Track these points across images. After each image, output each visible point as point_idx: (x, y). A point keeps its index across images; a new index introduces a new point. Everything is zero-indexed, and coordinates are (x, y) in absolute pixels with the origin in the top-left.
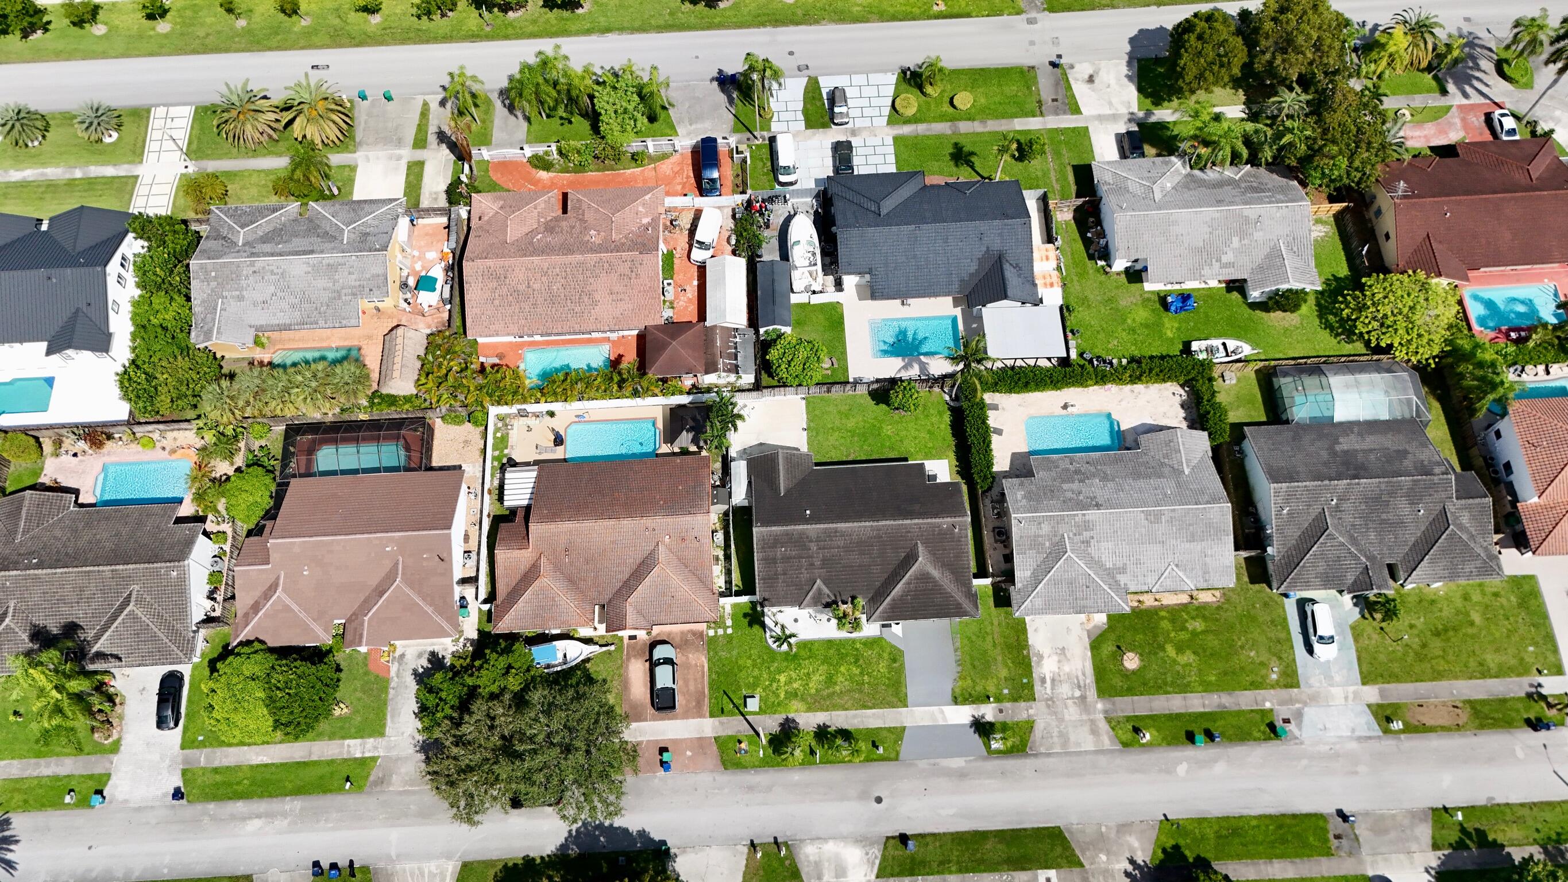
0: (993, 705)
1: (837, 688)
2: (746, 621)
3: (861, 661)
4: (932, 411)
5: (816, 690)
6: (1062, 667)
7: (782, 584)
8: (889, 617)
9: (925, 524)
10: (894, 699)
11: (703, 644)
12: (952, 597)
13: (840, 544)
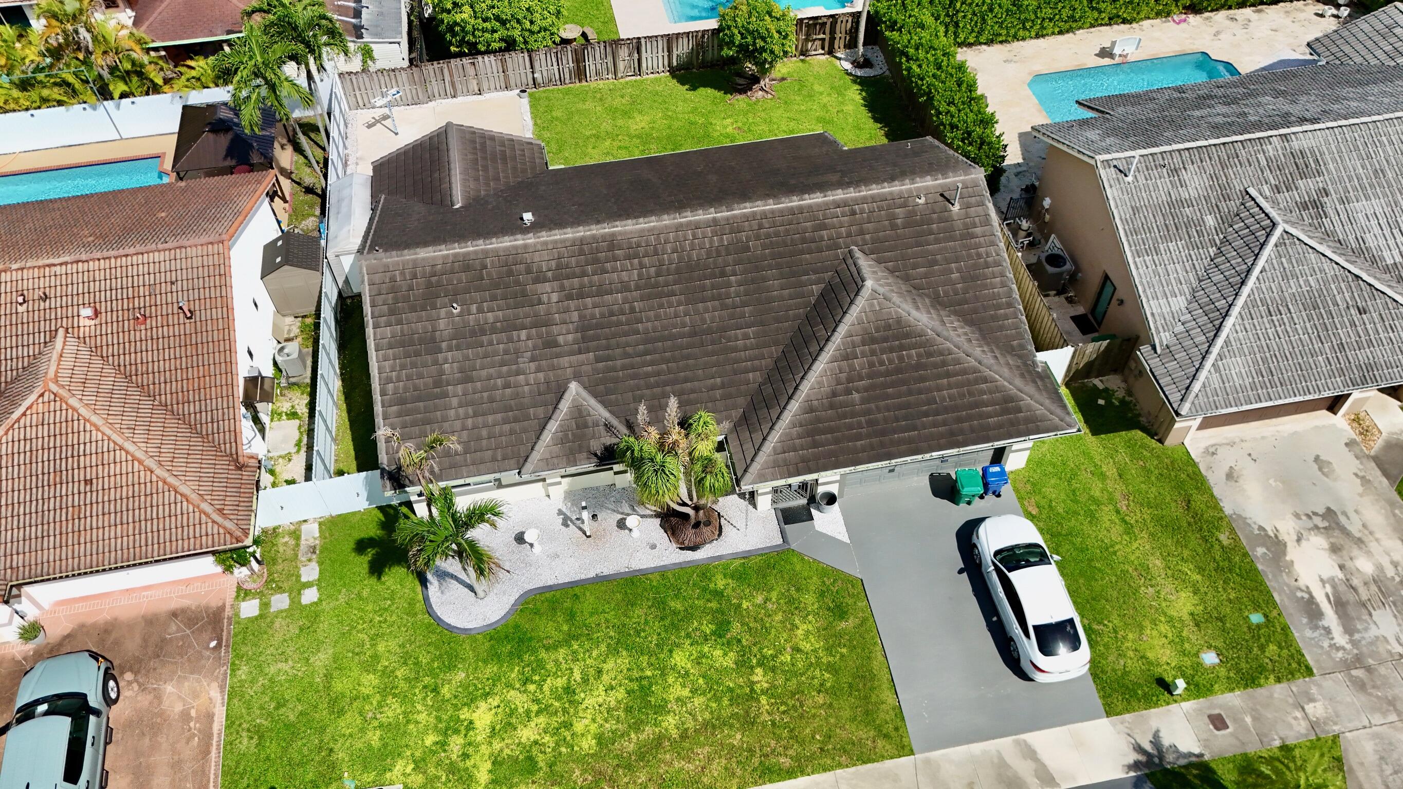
0: (1186, 705)
1: (670, 722)
2: (362, 562)
3: (736, 628)
5: (600, 738)
6: (1349, 564)
7: (461, 411)
8: (804, 460)
9: (864, 200)
10: (861, 734)
11: (219, 645)
12: (985, 380)
13: (626, 279)
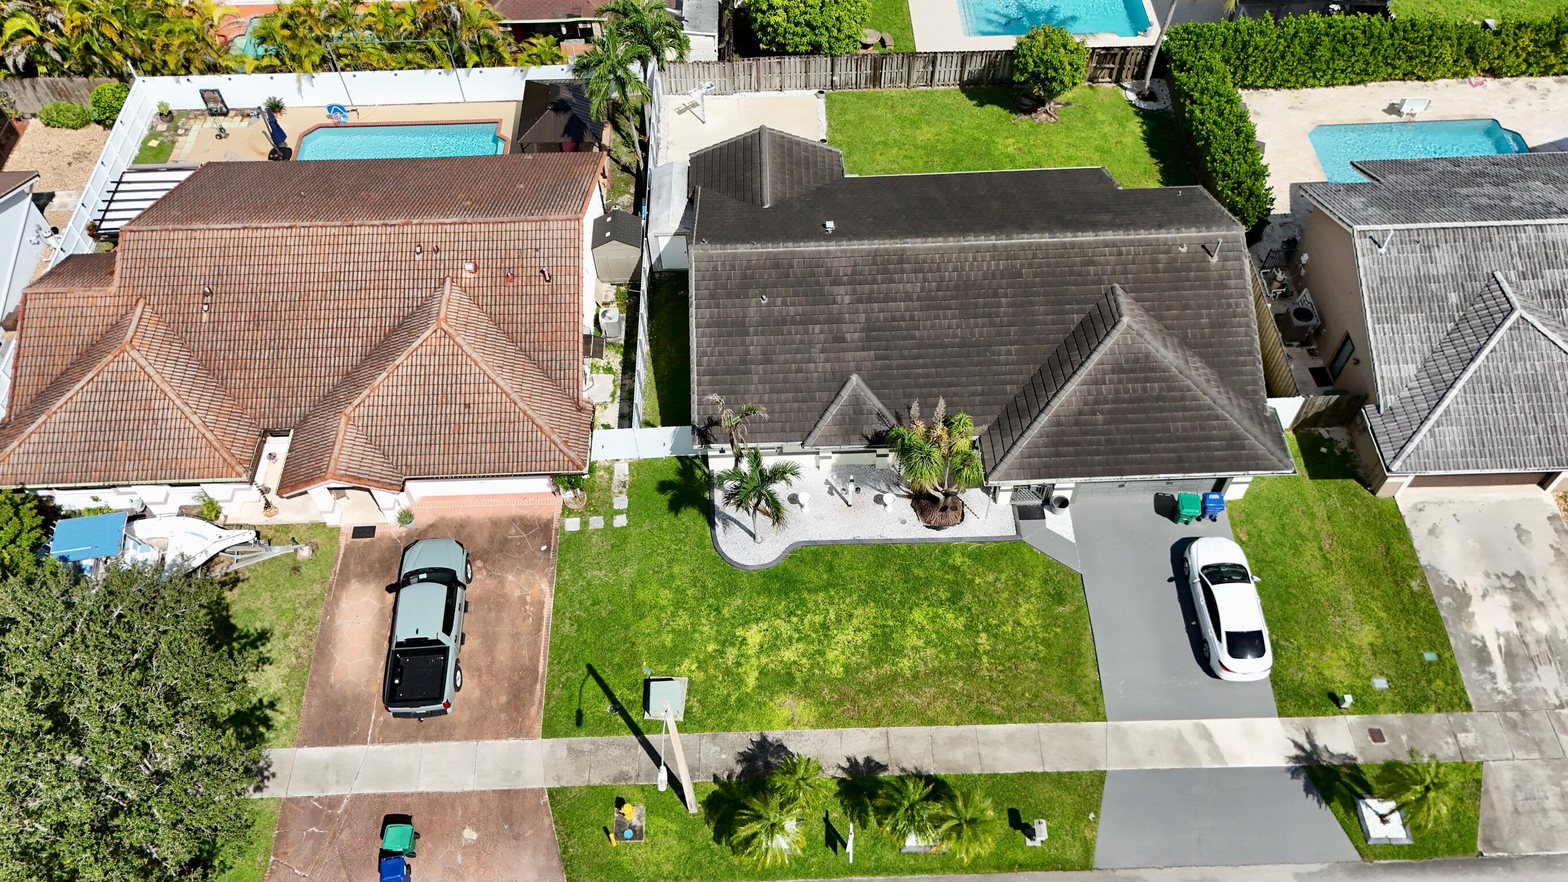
0: (1351, 718)
1: (905, 664)
2: (664, 499)
3: (967, 598)
4: (1100, 116)
5: (847, 668)
6: (1526, 623)
7: (760, 386)
8: (1046, 466)
9: (1132, 243)
10: (1065, 698)
11: (548, 550)
12: (1217, 417)
13: (910, 290)
